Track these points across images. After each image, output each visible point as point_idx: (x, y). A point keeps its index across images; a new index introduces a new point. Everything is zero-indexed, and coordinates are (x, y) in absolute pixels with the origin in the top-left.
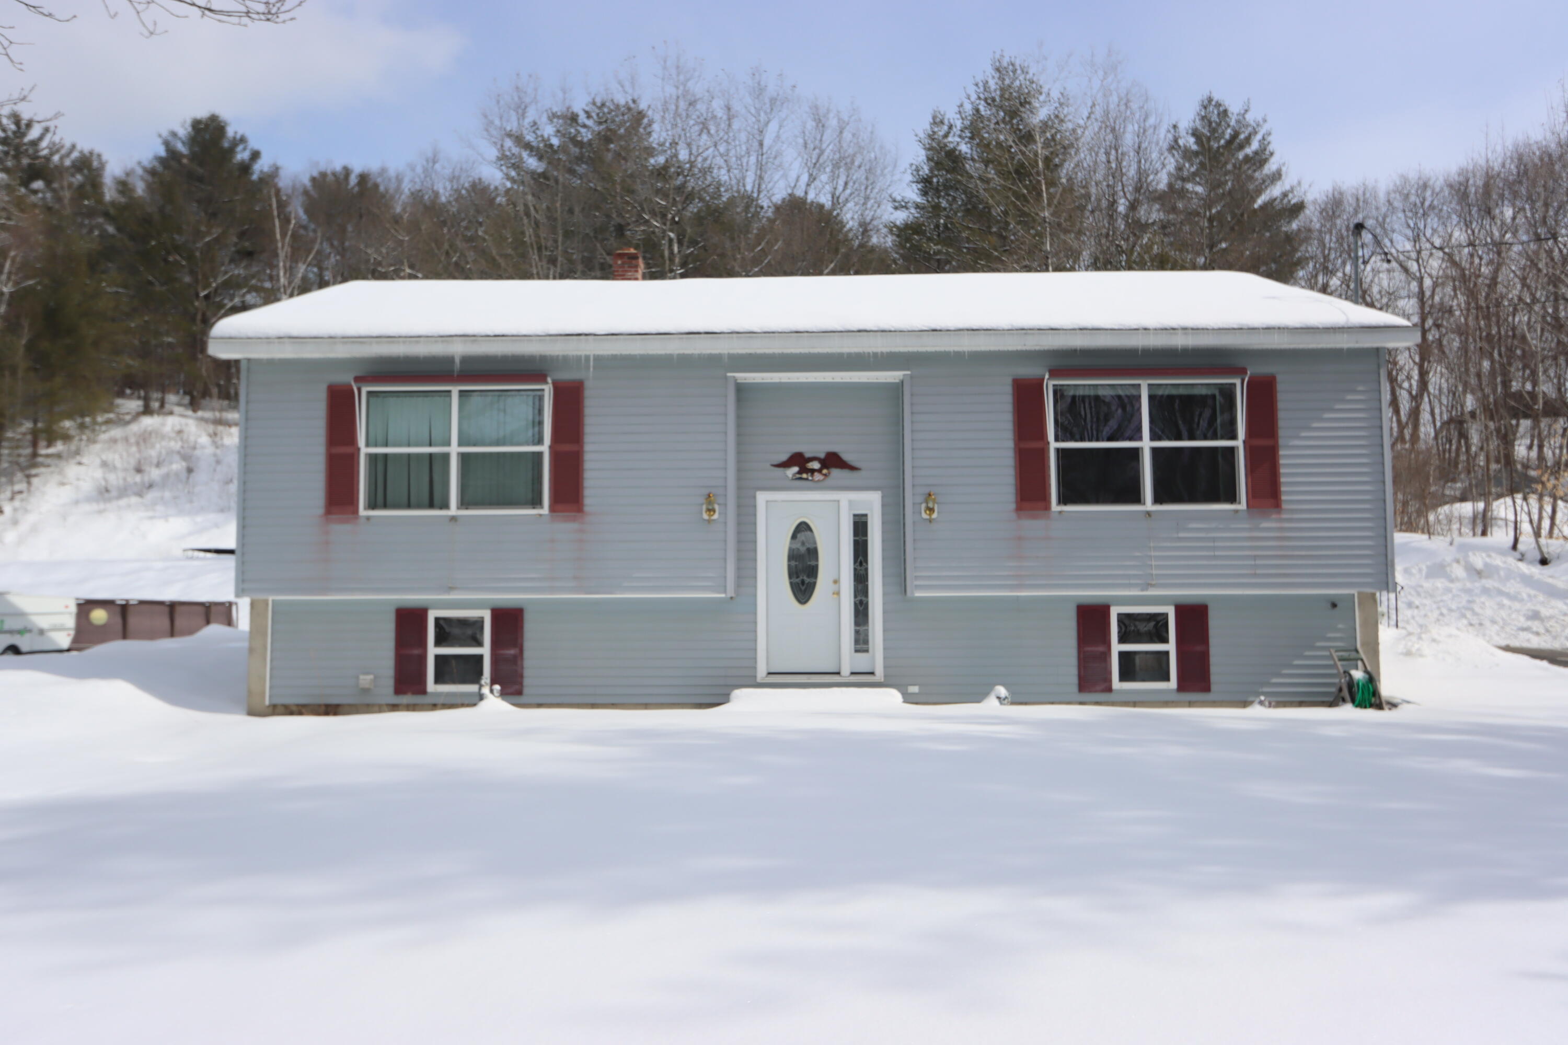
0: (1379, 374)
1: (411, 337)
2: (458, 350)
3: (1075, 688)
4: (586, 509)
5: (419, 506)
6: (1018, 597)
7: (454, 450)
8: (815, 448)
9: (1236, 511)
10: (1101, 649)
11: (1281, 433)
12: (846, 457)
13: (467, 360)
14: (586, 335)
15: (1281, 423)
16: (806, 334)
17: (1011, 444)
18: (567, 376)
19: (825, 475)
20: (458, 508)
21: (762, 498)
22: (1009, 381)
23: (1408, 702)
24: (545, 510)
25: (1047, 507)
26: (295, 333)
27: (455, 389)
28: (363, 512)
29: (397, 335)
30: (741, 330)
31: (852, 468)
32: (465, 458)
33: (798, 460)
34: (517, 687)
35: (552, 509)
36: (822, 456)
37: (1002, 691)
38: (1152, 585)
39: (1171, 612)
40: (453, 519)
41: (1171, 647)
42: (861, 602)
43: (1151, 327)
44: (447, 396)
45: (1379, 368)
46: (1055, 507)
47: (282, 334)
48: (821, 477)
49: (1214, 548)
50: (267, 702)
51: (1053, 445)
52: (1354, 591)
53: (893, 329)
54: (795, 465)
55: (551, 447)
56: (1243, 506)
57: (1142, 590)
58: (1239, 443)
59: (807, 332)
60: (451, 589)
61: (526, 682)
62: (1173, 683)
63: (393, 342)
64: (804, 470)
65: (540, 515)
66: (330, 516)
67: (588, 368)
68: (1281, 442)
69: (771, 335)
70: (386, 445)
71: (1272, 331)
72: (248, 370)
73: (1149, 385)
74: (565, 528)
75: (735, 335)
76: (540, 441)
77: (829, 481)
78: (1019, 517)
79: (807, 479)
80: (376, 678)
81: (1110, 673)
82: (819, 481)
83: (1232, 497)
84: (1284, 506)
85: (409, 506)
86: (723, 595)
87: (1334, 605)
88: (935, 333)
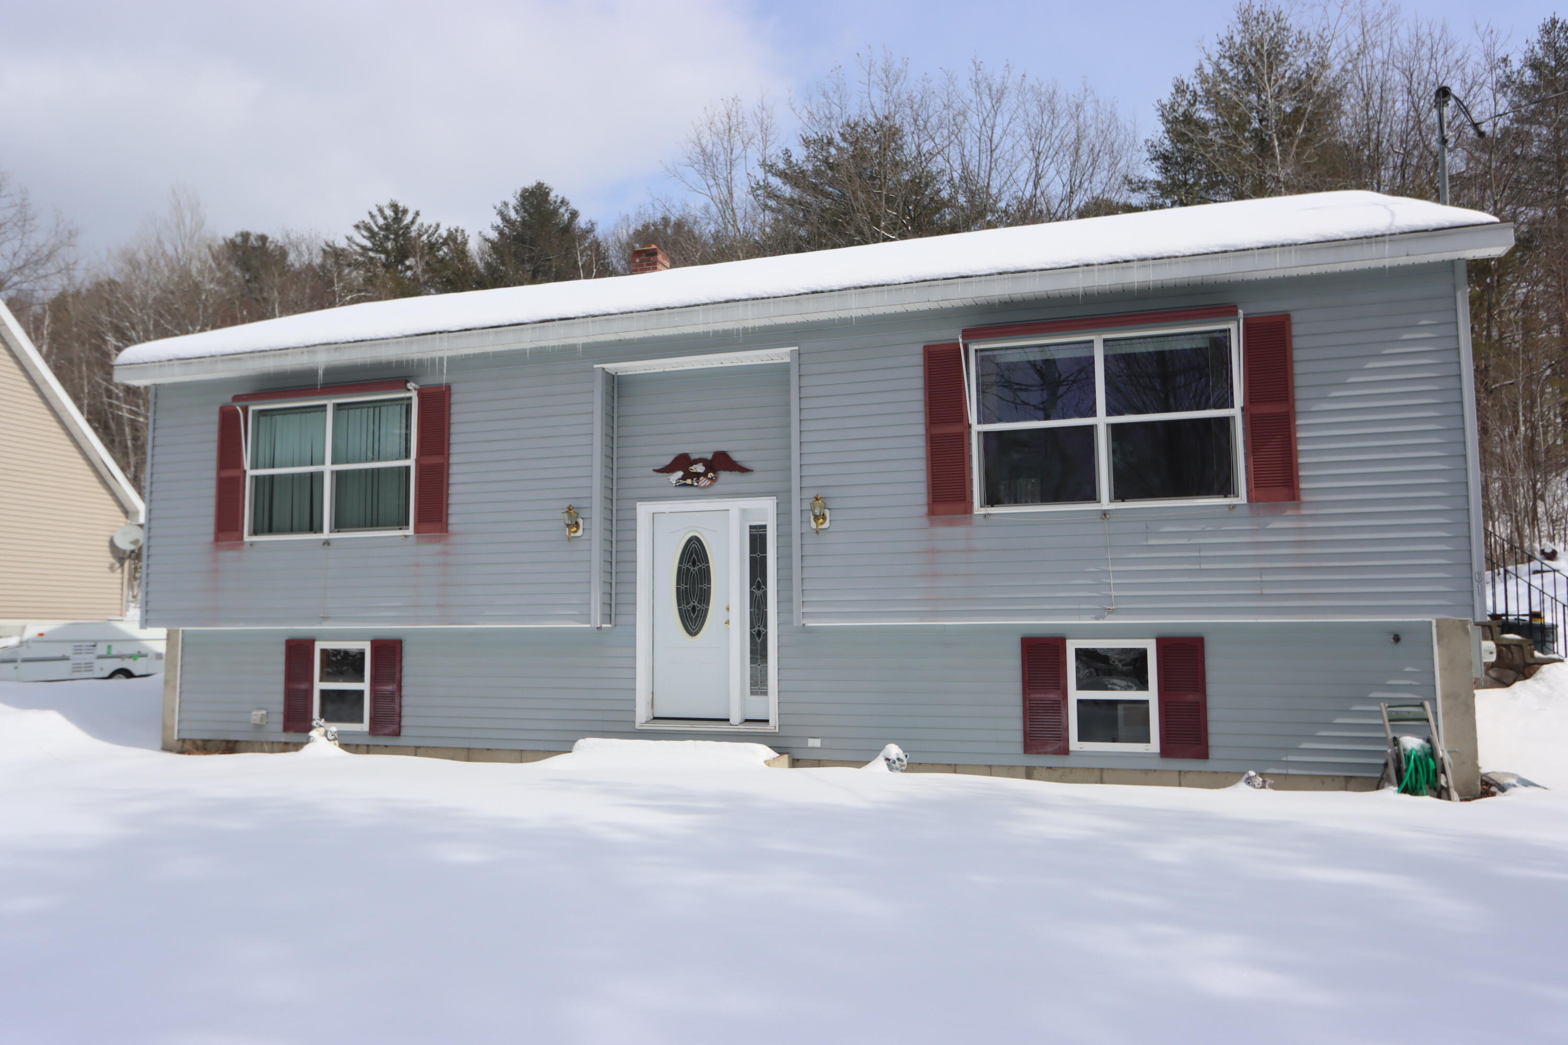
0: (1455, 297)
1: (281, 350)
2: (321, 360)
3: (1019, 748)
4: (450, 528)
5: (301, 531)
6: (945, 625)
7: (328, 468)
8: (703, 449)
9: (1233, 507)
10: (1053, 696)
11: (1299, 394)
12: (735, 457)
13: (330, 371)
14: (441, 332)
15: (1299, 381)
16: (667, 311)
17: (921, 430)
18: (431, 380)
19: (711, 479)
20: (331, 531)
21: (644, 511)
22: (919, 349)
23: (1527, 783)
24: (411, 531)
25: (968, 510)
26: (182, 355)
27: (330, 403)
28: (247, 538)
29: (268, 349)
30: (597, 313)
31: (743, 470)
32: (339, 477)
33: (682, 462)
34: (395, 727)
35: (417, 531)
36: (709, 456)
37: (894, 750)
38: (1111, 612)
39: (1151, 647)
40: (327, 543)
41: (1151, 695)
42: (759, 633)
43: (1095, 262)
44: (322, 411)
45: (1455, 292)
46: (978, 509)
47: (171, 358)
48: (708, 482)
49: (1200, 559)
50: (176, 737)
51: (977, 428)
52: (1432, 619)
53: (765, 296)
54: (679, 470)
55: (417, 461)
56: (1242, 498)
57: (1096, 619)
58: (1236, 412)
59: (668, 308)
60: (325, 619)
61: (405, 722)
62: (1154, 745)
63: (264, 357)
64: (688, 475)
65: (406, 536)
66: (220, 543)
67: (441, 372)
68: (1299, 406)
69: (629, 315)
70: (273, 466)
71: (1272, 250)
72: (156, 395)
73: (1105, 341)
74: (430, 550)
75: (590, 319)
76: (407, 456)
77: (717, 487)
78: (932, 524)
79: (692, 485)
80: (268, 713)
81: (1067, 729)
82: (705, 487)
83: (1227, 489)
84: (1305, 497)
85: (292, 531)
86: (588, 626)
87: (1397, 639)
88: (816, 295)
